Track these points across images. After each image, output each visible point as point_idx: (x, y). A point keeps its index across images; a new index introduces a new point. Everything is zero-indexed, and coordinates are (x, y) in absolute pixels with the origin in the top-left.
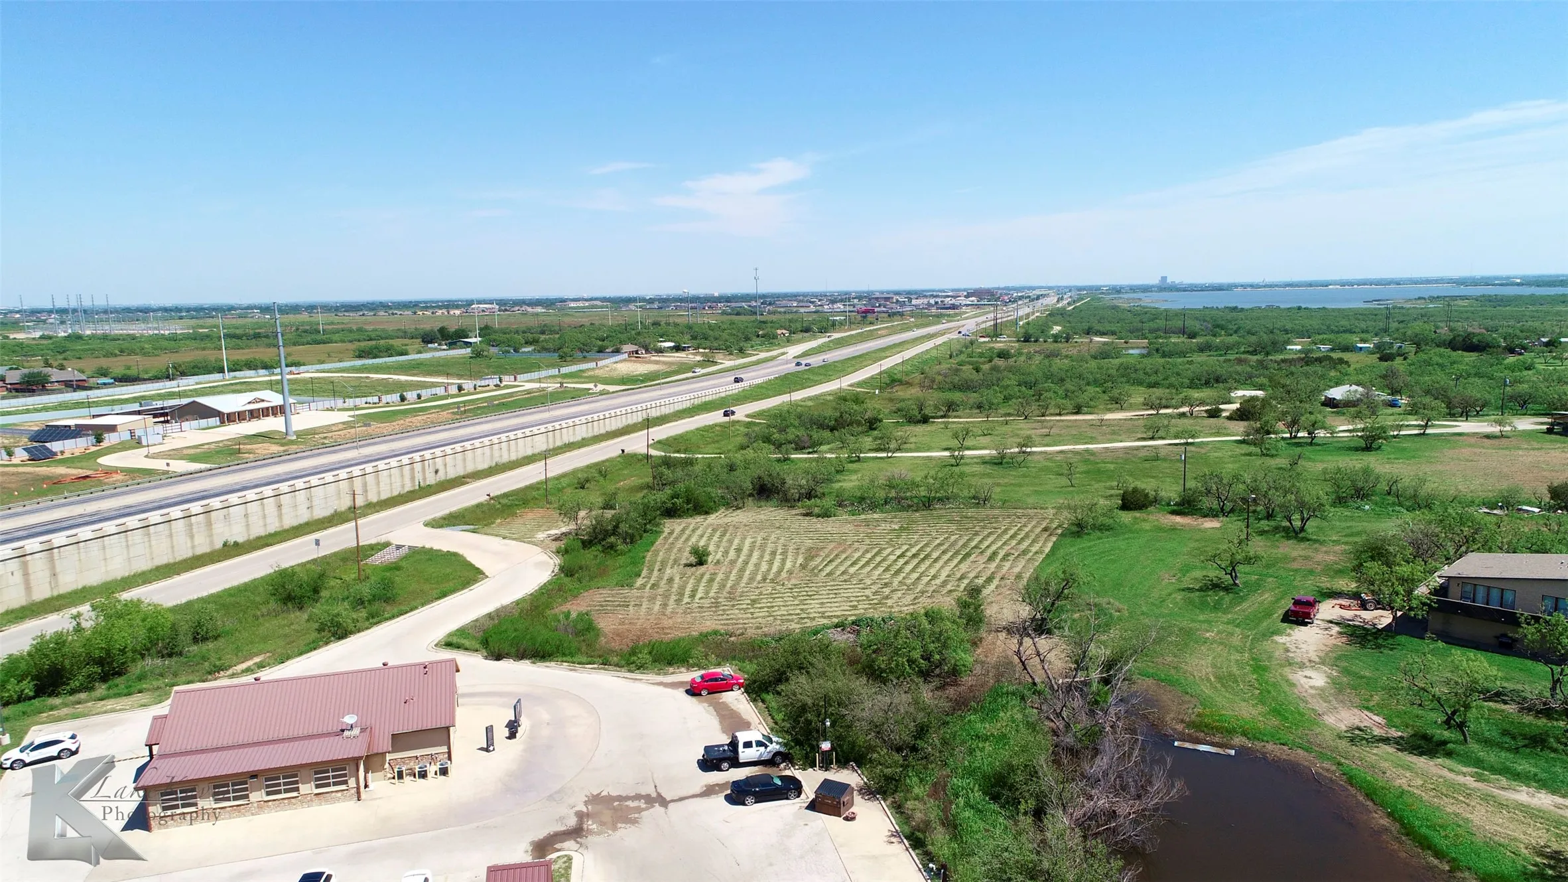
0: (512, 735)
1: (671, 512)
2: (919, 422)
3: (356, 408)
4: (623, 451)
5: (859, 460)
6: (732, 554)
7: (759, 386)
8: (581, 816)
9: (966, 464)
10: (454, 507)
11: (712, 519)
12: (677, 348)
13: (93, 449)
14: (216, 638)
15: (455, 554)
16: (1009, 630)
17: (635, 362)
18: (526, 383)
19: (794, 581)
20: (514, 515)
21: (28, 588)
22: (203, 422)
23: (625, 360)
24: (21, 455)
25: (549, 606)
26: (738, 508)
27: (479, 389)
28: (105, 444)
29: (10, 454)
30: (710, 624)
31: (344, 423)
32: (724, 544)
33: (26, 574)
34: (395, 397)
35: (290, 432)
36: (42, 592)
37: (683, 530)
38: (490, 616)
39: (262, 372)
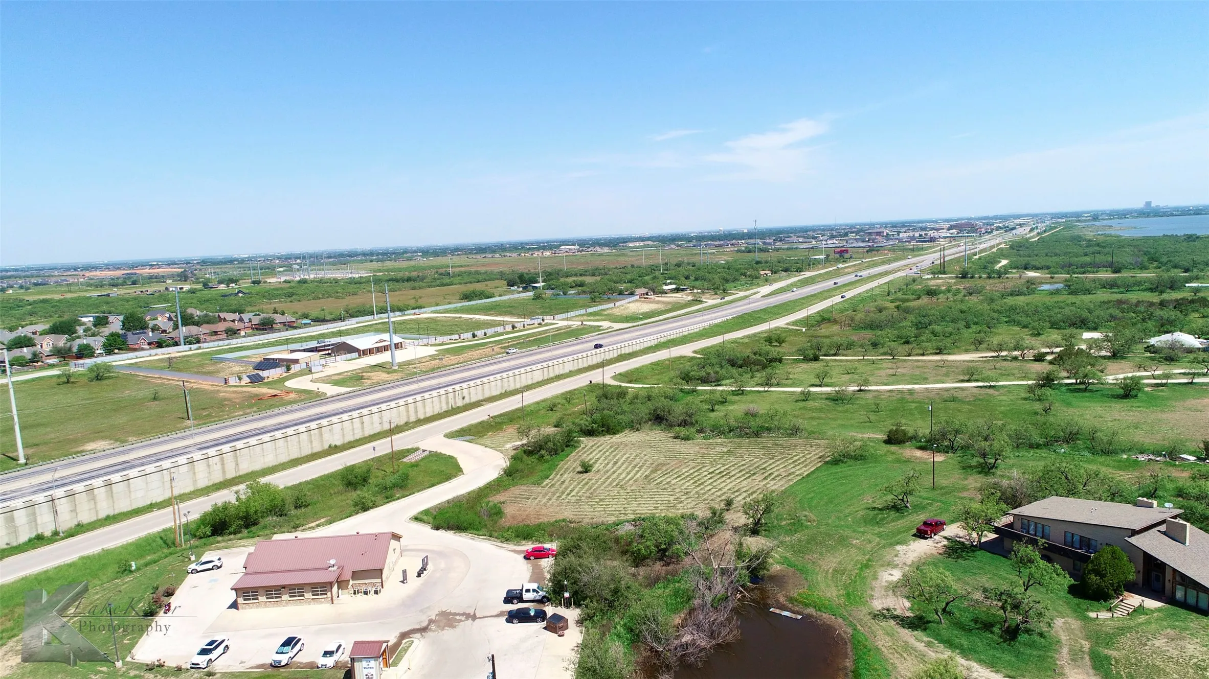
0: (419, 575)
1: (590, 433)
2: (811, 360)
3: (443, 344)
4: (591, 382)
5: (743, 393)
6: (610, 465)
7: (717, 325)
8: (431, 621)
9: (814, 399)
10: (464, 424)
11: (616, 438)
12: (677, 290)
13: (286, 374)
14: (306, 506)
15: (451, 457)
16: (736, 529)
17: (643, 302)
18: (560, 322)
19: (633, 488)
20: (501, 429)
21: (224, 472)
22: (349, 356)
23: (636, 301)
24: (246, 380)
25: (486, 496)
26: (638, 430)
27: (527, 327)
28: (292, 372)
29: (240, 379)
30: (568, 513)
31: (430, 356)
32: (610, 458)
33: (223, 464)
34: (470, 335)
35: (395, 365)
36: (231, 474)
37: (593, 446)
38: (448, 502)
39: (398, 313)
